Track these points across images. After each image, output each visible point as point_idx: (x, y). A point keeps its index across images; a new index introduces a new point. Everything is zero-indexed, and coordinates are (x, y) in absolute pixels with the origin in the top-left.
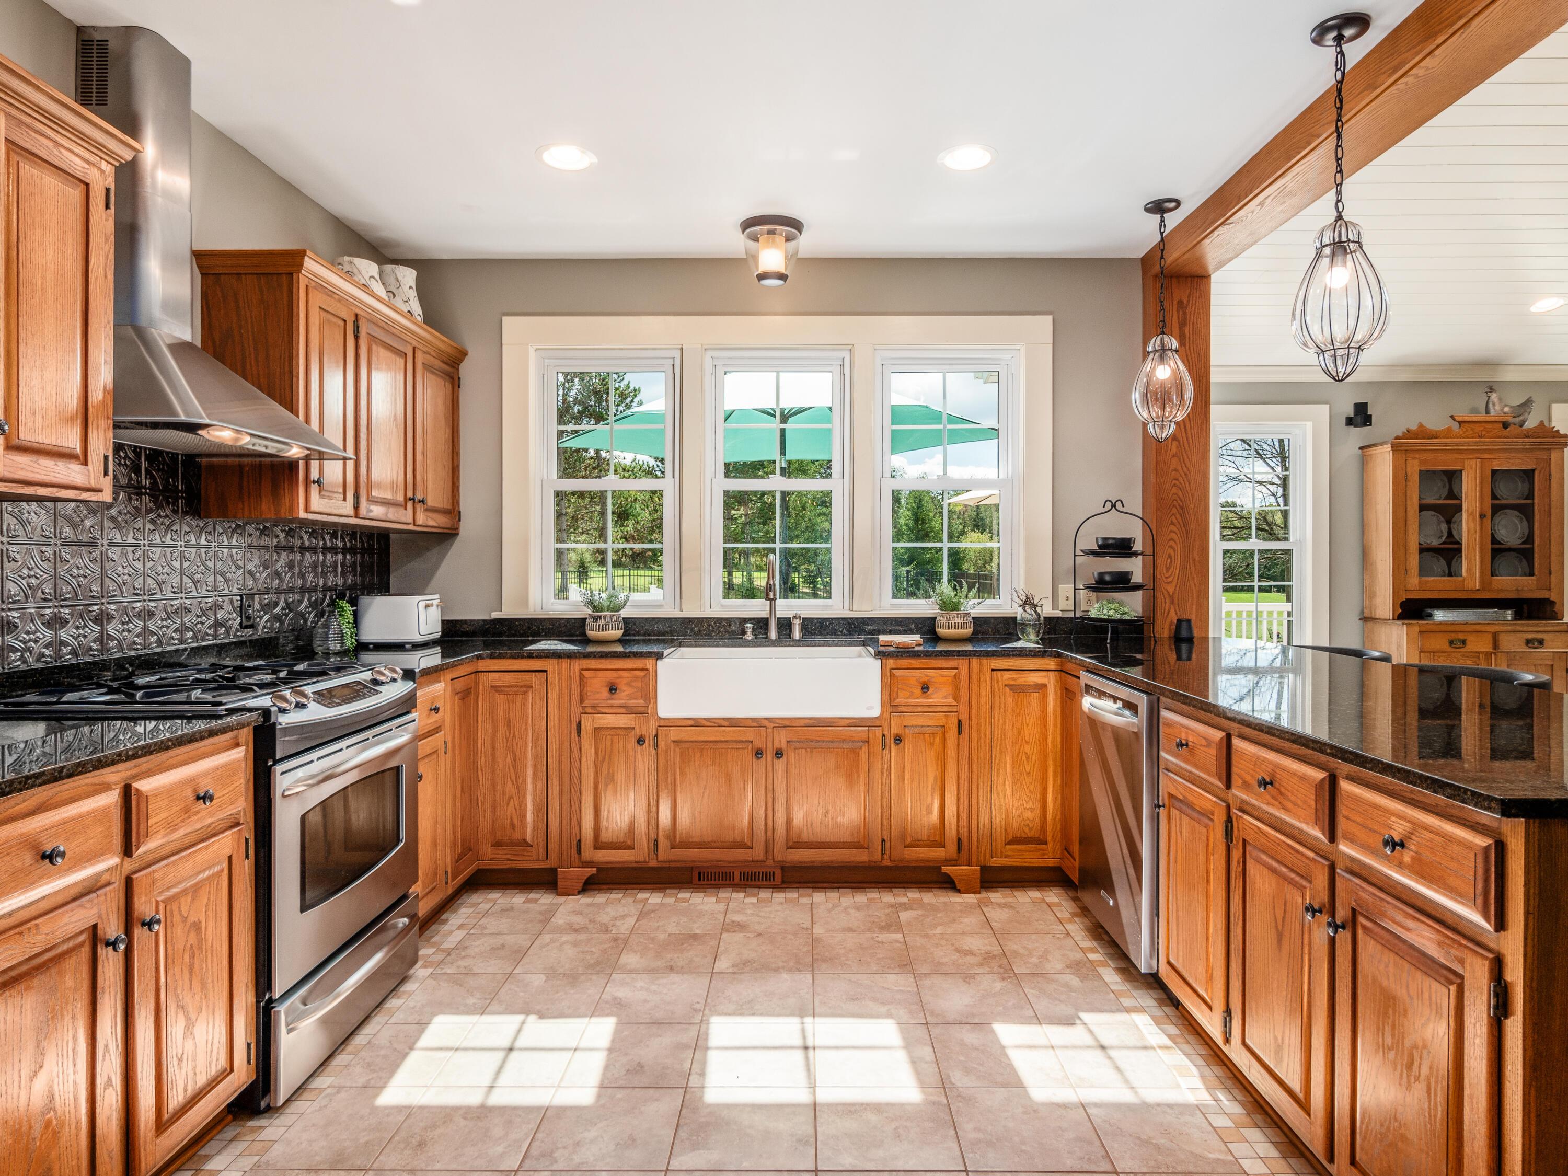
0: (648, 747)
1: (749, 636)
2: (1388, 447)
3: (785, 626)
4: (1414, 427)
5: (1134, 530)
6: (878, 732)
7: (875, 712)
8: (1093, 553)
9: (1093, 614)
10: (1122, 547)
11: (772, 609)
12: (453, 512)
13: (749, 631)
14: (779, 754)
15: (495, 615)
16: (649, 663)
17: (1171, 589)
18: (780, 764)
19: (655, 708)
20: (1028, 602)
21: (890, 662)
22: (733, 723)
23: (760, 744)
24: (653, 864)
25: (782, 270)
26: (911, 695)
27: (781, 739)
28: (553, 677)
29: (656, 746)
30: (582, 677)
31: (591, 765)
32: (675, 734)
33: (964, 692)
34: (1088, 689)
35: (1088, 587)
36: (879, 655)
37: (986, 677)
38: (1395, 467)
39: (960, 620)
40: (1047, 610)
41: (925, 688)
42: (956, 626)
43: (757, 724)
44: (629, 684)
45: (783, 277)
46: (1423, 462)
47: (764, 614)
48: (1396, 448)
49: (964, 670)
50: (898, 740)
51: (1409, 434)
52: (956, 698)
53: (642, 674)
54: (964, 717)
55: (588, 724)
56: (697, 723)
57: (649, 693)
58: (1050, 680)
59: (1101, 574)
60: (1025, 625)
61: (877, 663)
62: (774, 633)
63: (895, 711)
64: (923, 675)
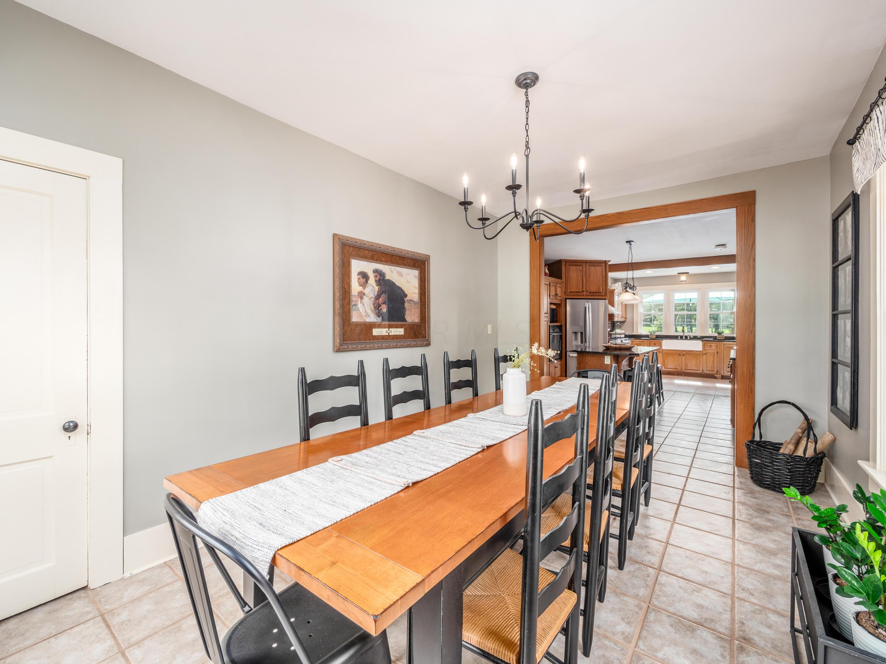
1: (679, 338)
3: (686, 337)
6: (702, 353)
7: (701, 350)
11: (684, 334)
12: (626, 318)
14: (683, 355)
15: (633, 334)
16: (661, 341)
18: (684, 357)
19: (662, 348)
21: (704, 342)
22: (676, 350)
23: (680, 354)
25: (685, 279)
26: (708, 347)
28: (645, 343)
30: (650, 343)
32: (665, 351)
36: (702, 341)
37: (722, 345)
41: (711, 346)
42: (720, 337)
43: (680, 351)
47: (682, 335)
49: (718, 344)
50: (705, 354)
52: (717, 348)
54: (718, 351)
56: (669, 350)
57: (660, 345)
61: (702, 343)
62: (684, 338)
63: (705, 350)
64: (710, 344)
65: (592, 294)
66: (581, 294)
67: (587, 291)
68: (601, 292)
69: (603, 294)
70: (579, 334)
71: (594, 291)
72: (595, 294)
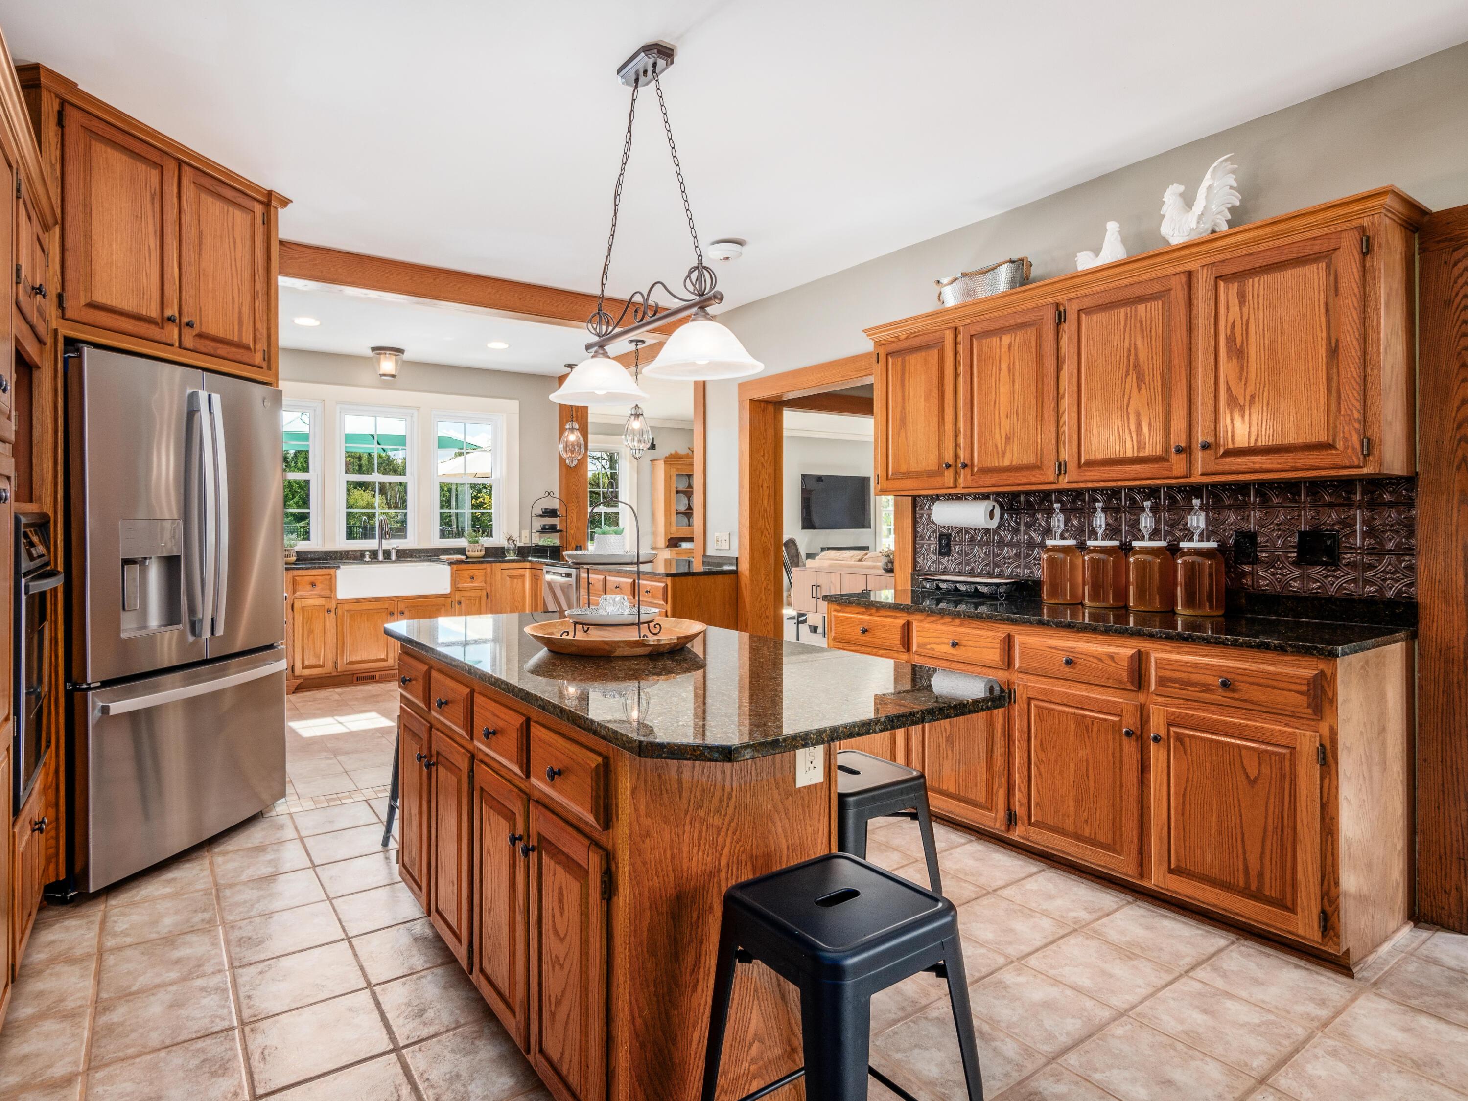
0: (332, 614)
1: (367, 559)
2: (662, 462)
3: (387, 554)
4: (673, 452)
5: (555, 504)
6: (449, 601)
7: (448, 591)
8: (540, 516)
9: (541, 543)
10: (552, 513)
11: (380, 543)
13: (367, 557)
14: (403, 613)
16: (332, 571)
17: (572, 532)
19: (335, 594)
20: (510, 539)
21: (455, 566)
22: (377, 600)
23: (391, 609)
24: (335, 674)
25: (393, 373)
26: (465, 582)
27: (402, 606)
29: (336, 614)
30: (294, 580)
31: (300, 625)
32: (346, 607)
33: (489, 580)
34: (547, 572)
35: (538, 531)
36: (450, 564)
37: (498, 572)
38: (665, 472)
39: (480, 548)
40: (519, 544)
41: (471, 578)
42: (478, 551)
43: (390, 599)
44: (321, 583)
45: (393, 376)
46: (677, 470)
47: (375, 547)
48: (666, 462)
49: (489, 570)
50: (459, 603)
51: (671, 456)
52: (486, 583)
53: (328, 577)
54: (489, 591)
55: (297, 605)
56: (358, 601)
57: (331, 586)
58: (527, 573)
59: (544, 525)
60: (508, 549)
61: (449, 568)
62: (381, 557)
63: (458, 590)
64: (471, 573)
65: (209, 346)
66: (153, 331)
67: (189, 325)
68: (248, 348)
69: (258, 359)
70: (154, 574)
71: (221, 334)
72: (223, 350)
